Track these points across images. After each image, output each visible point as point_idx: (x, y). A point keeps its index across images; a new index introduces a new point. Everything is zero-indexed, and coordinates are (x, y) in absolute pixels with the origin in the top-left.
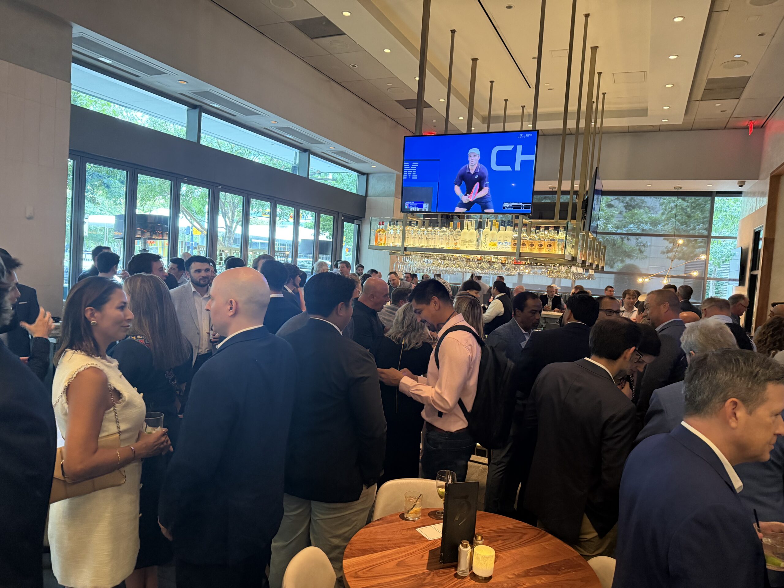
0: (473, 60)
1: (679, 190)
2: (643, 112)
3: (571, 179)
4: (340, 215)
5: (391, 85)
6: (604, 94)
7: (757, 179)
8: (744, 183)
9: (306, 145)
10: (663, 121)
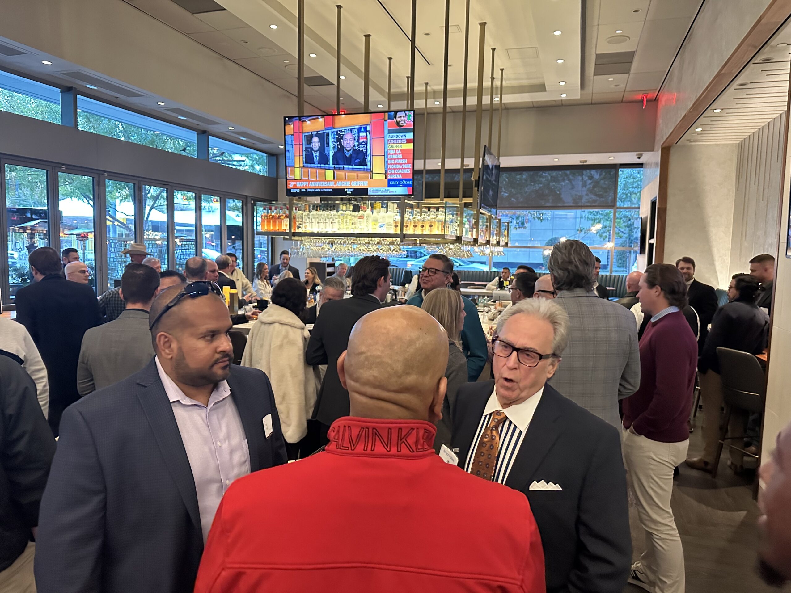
0: (365, 36)
1: (585, 164)
2: (542, 88)
3: (460, 156)
4: (249, 199)
5: (287, 62)
6: (502, 70)
7: (653, 151)
8: (641, 155)
9: (203, 126)
10: (562, 96)
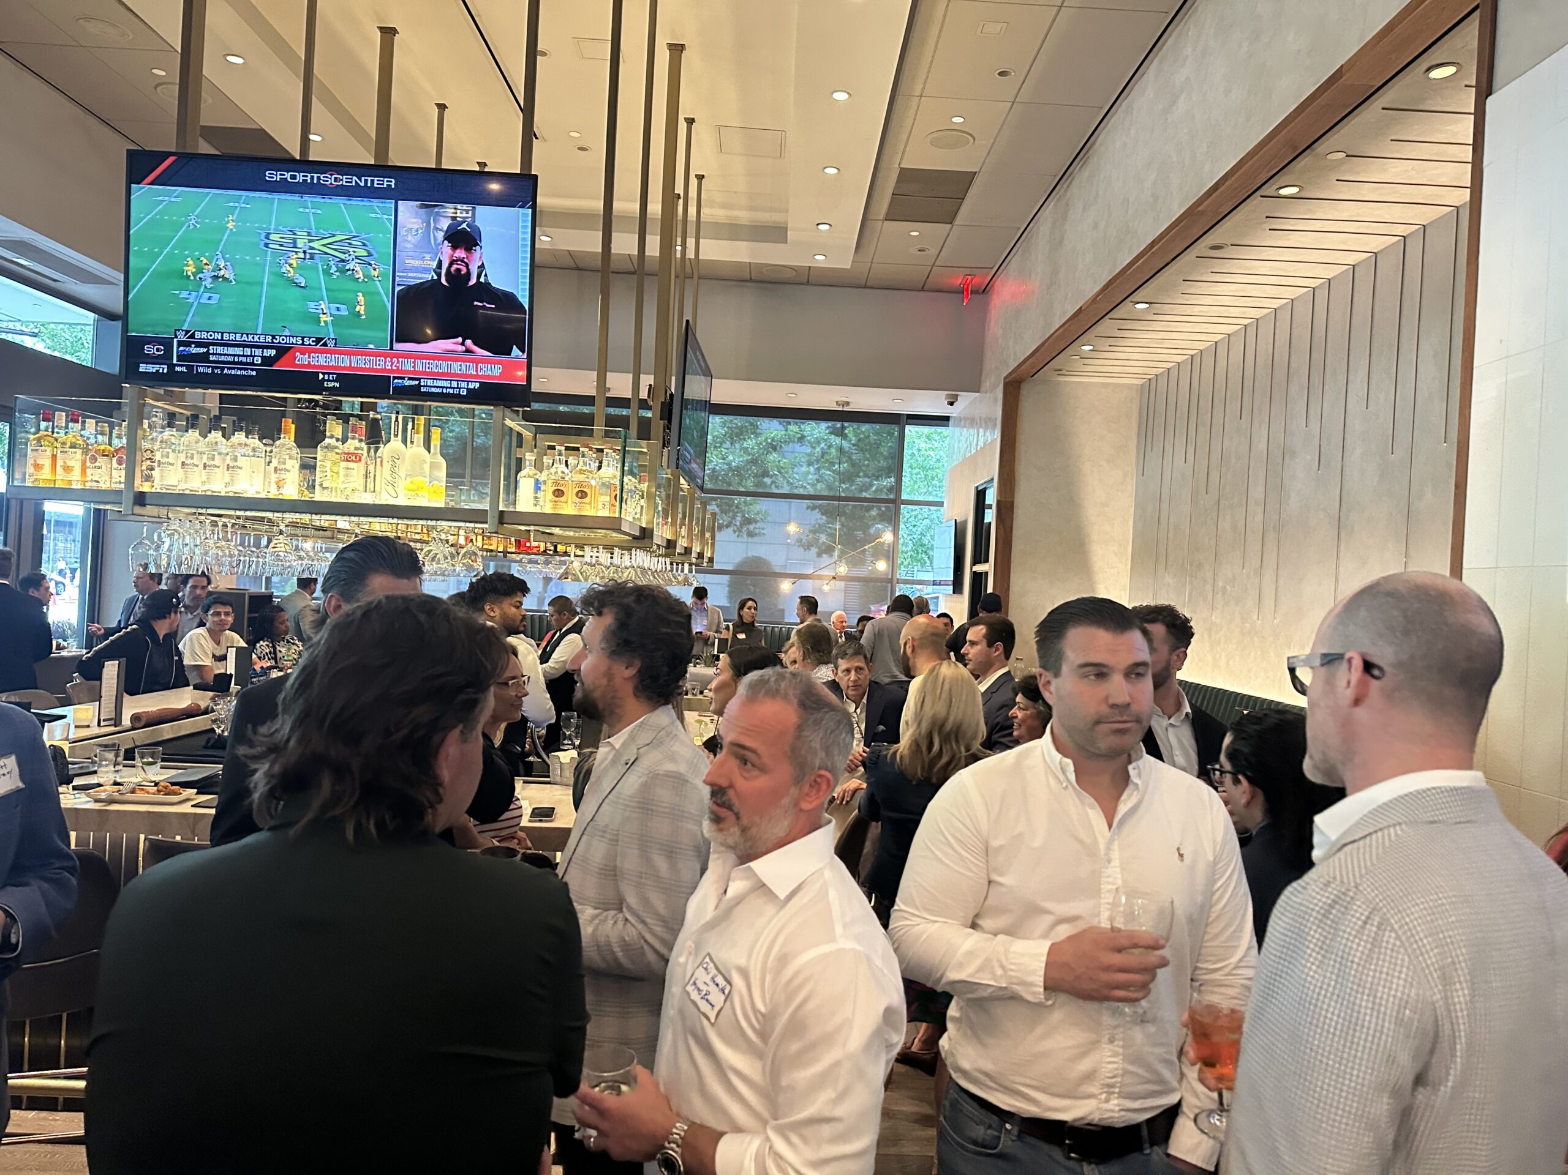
0: (381, 28)
1: (845, 408)
2: (777, 233)
5: (163, 73)
6: (700, 178)
7: (978, 391)
8: (957, 398)
10: (817, 257)
